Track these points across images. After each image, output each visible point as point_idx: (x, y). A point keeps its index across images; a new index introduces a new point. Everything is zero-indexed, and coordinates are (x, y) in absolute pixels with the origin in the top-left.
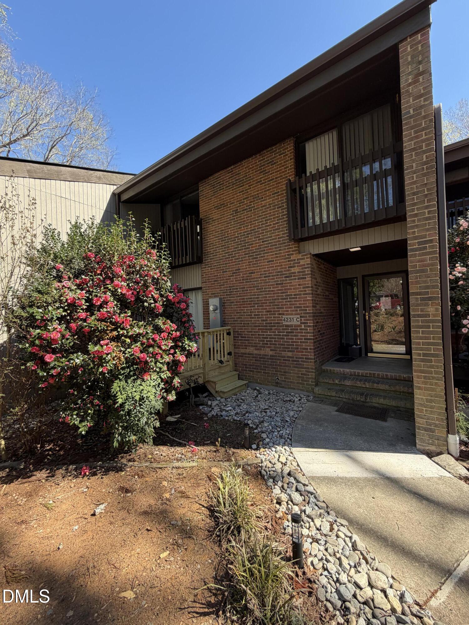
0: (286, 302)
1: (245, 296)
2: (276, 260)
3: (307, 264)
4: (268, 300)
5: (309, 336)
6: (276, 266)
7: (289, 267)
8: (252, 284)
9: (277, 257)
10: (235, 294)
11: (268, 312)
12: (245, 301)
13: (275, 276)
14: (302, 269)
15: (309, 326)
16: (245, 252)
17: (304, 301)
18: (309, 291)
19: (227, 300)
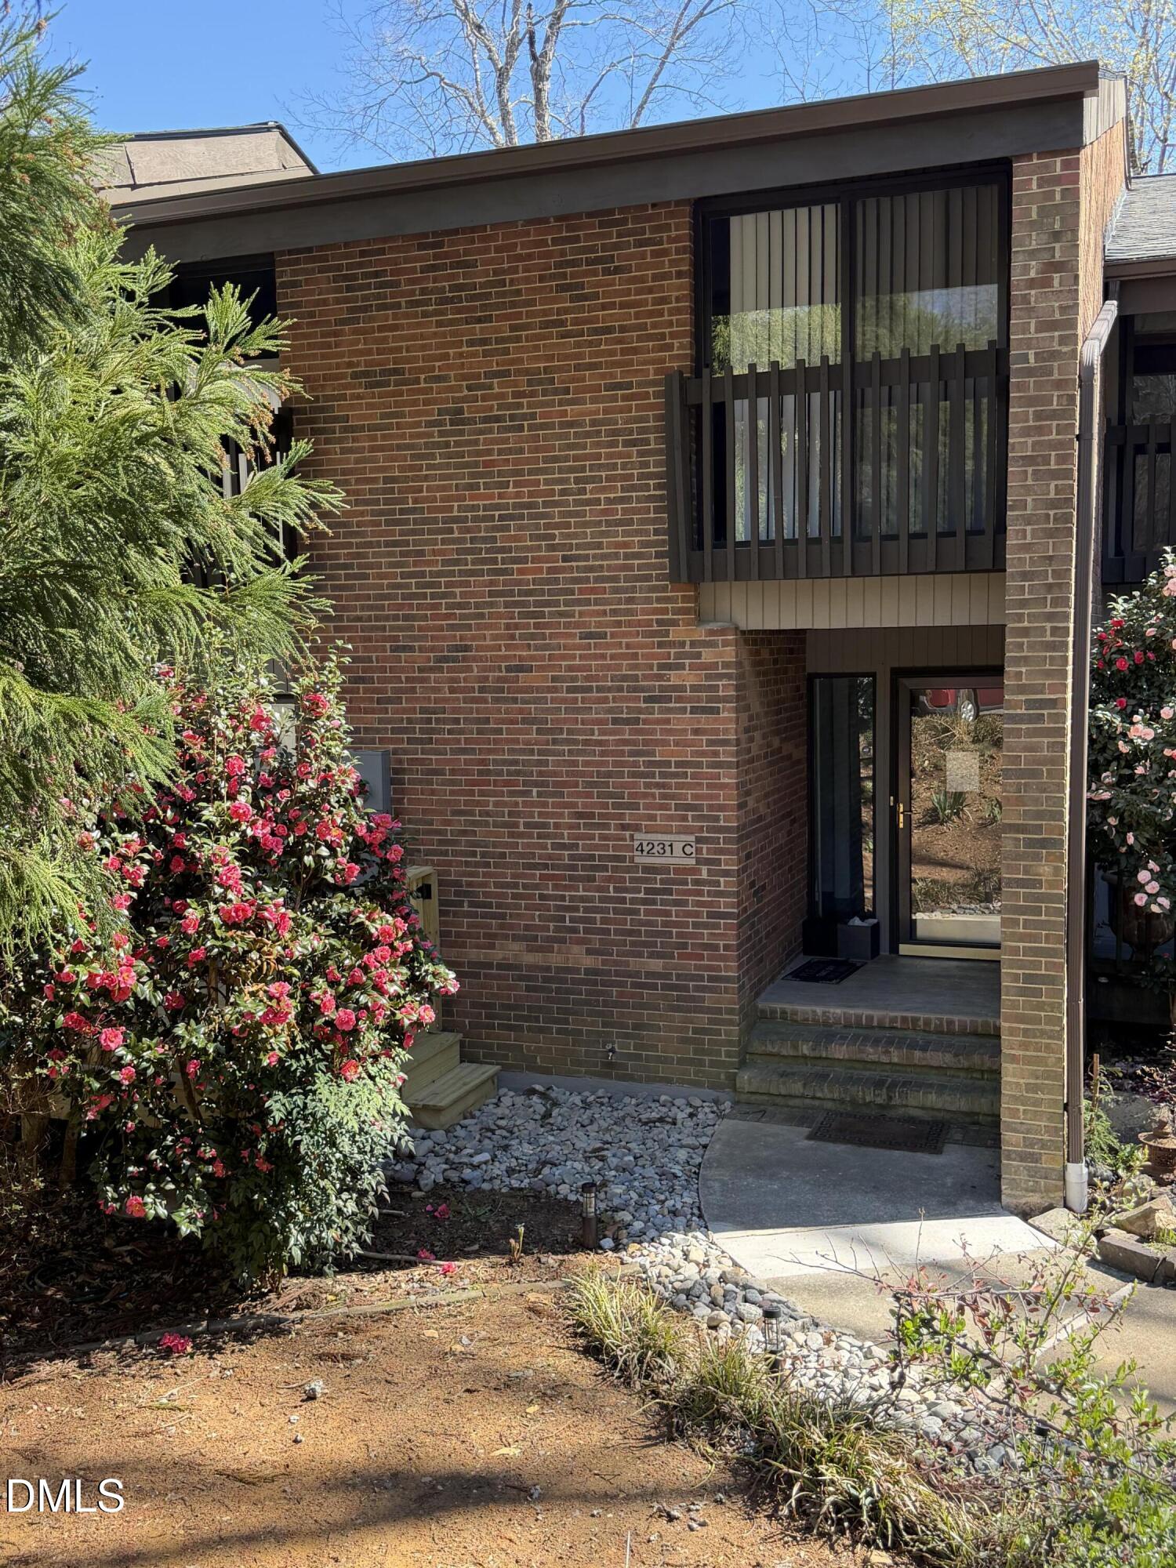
0: (647, 785)
1: (490, 751)
2: (613, 635)
3: (726, 665)
4: (583, 774)
5: (726, 904)
6: (613, 657)
7: (661, 667)
8: (521, 711)
9: (619, 624)
10: (446, 742)
11: (580, 815)
12: (488, 772)
13: (609, 689)
14: (708, 677)
15: (726, 873)
16: (492, 583)
17: (709, 786)
18: (727, 754)
19: (411, 761)
